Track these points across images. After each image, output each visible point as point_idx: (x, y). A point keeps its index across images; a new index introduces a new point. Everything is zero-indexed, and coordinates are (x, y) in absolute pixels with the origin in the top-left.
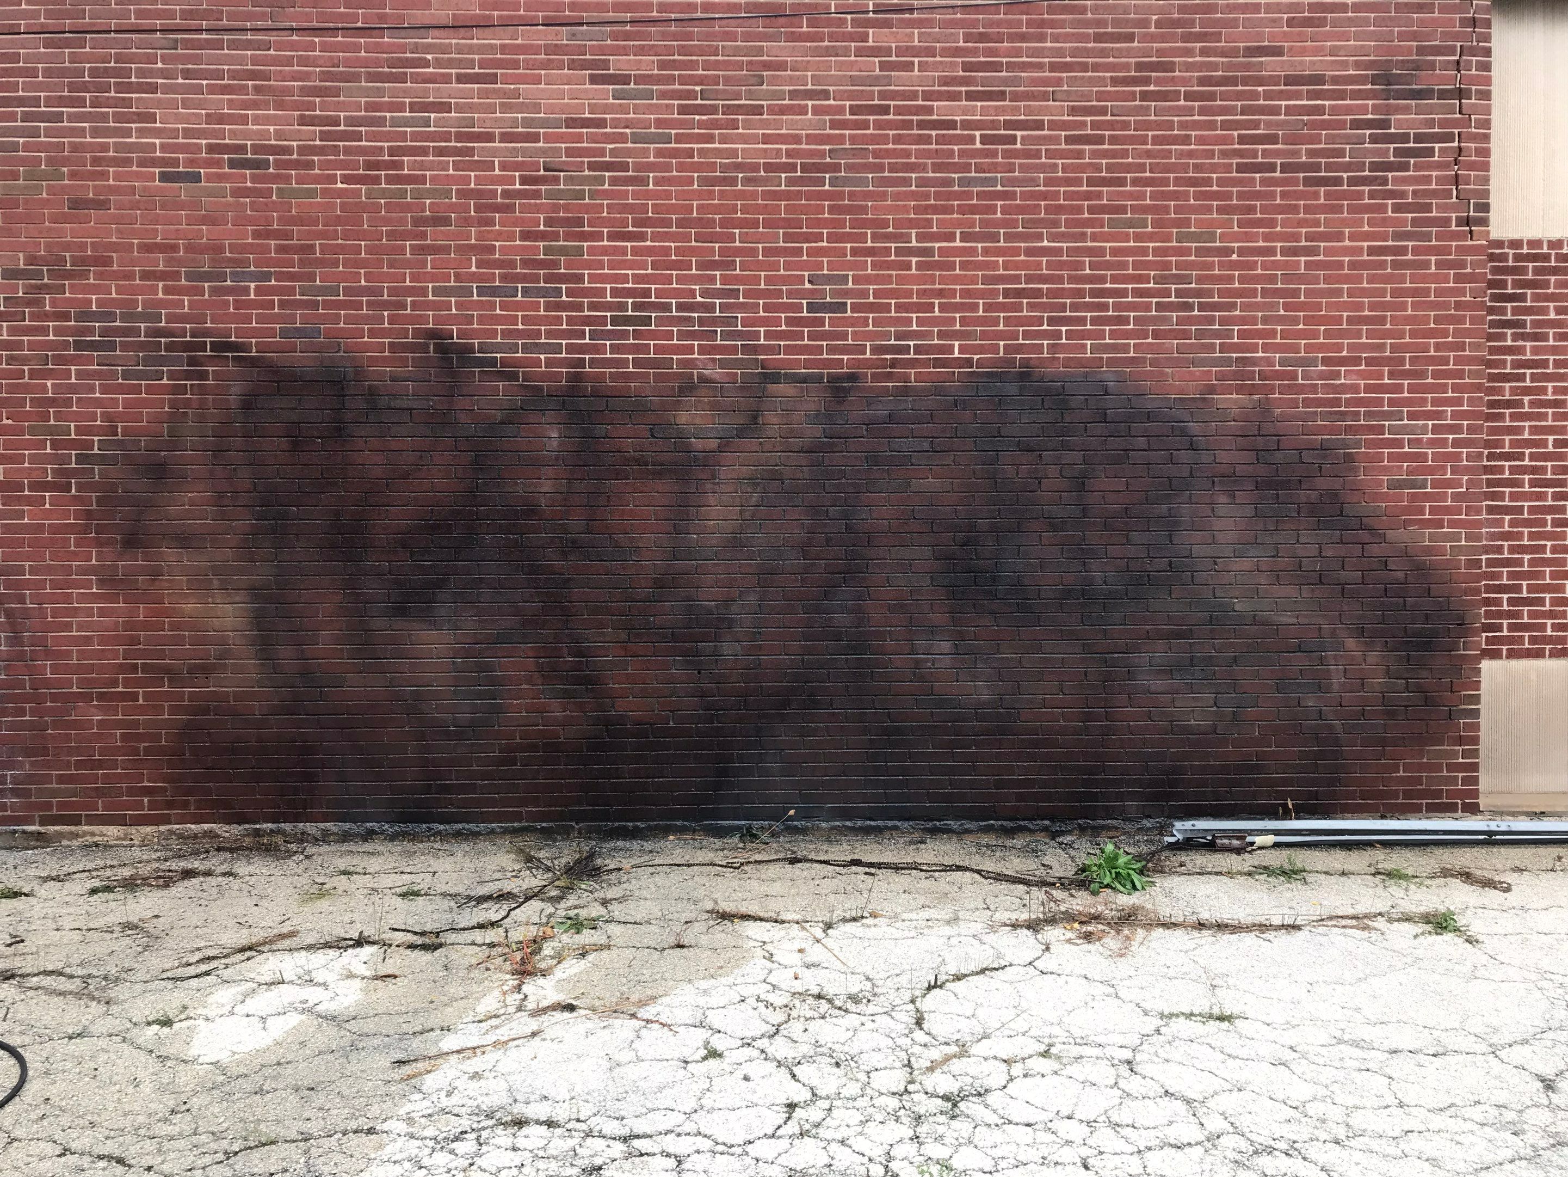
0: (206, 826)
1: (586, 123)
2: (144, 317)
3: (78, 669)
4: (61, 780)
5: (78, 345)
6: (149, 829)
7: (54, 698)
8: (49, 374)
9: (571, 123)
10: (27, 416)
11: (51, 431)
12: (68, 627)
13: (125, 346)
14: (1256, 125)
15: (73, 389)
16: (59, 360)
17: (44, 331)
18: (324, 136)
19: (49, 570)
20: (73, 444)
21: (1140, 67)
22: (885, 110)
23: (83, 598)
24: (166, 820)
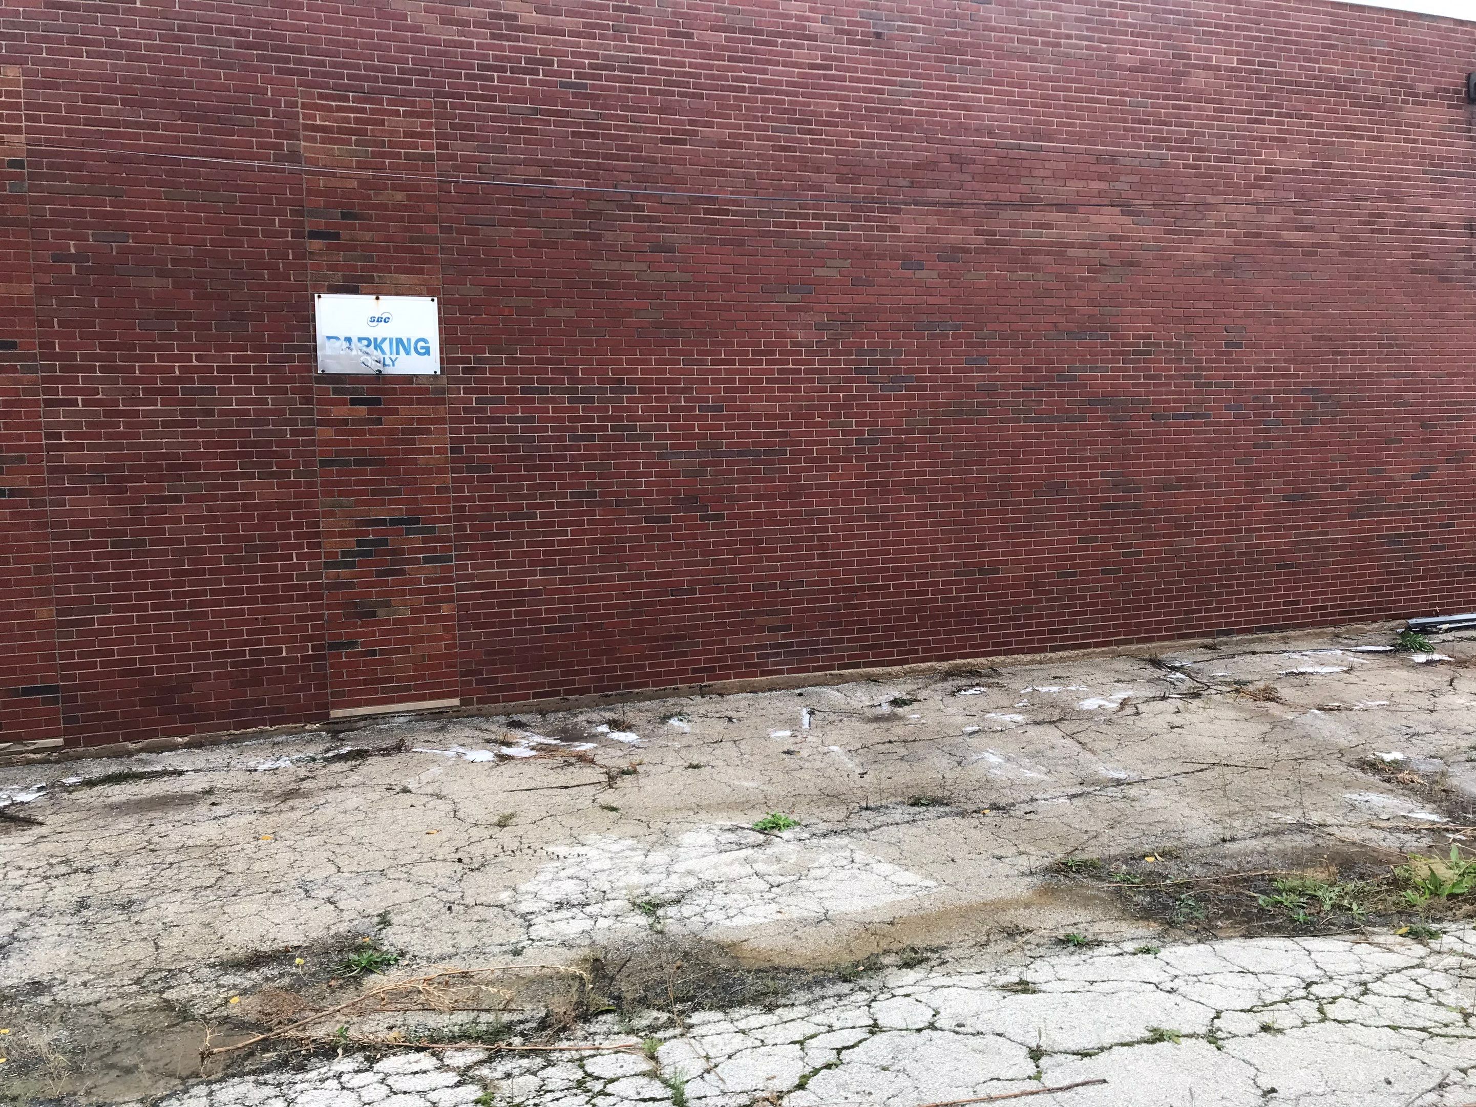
0: (929, 664)
1: (1121, 238)
2: (892, 353)
3: (857, 572)
4: (849, 640)
5: (857, 371)
6: (897, 668)
7: (845, 590)
8: (840, 389)
9: (1112, 238)
10: (829, 416)
11: (844, 424)
12: (851, 546)
13: (882, 371)
14: (1418, 248)
15: (855, 398)
16: (847, 380)
17: (838, 362)
18: (988, 242)
19: (842, 511)
20: (853, 433)
21: (1371, 215)
22: (1258, 235)
23: (860, 528)
24: (906, 662)
